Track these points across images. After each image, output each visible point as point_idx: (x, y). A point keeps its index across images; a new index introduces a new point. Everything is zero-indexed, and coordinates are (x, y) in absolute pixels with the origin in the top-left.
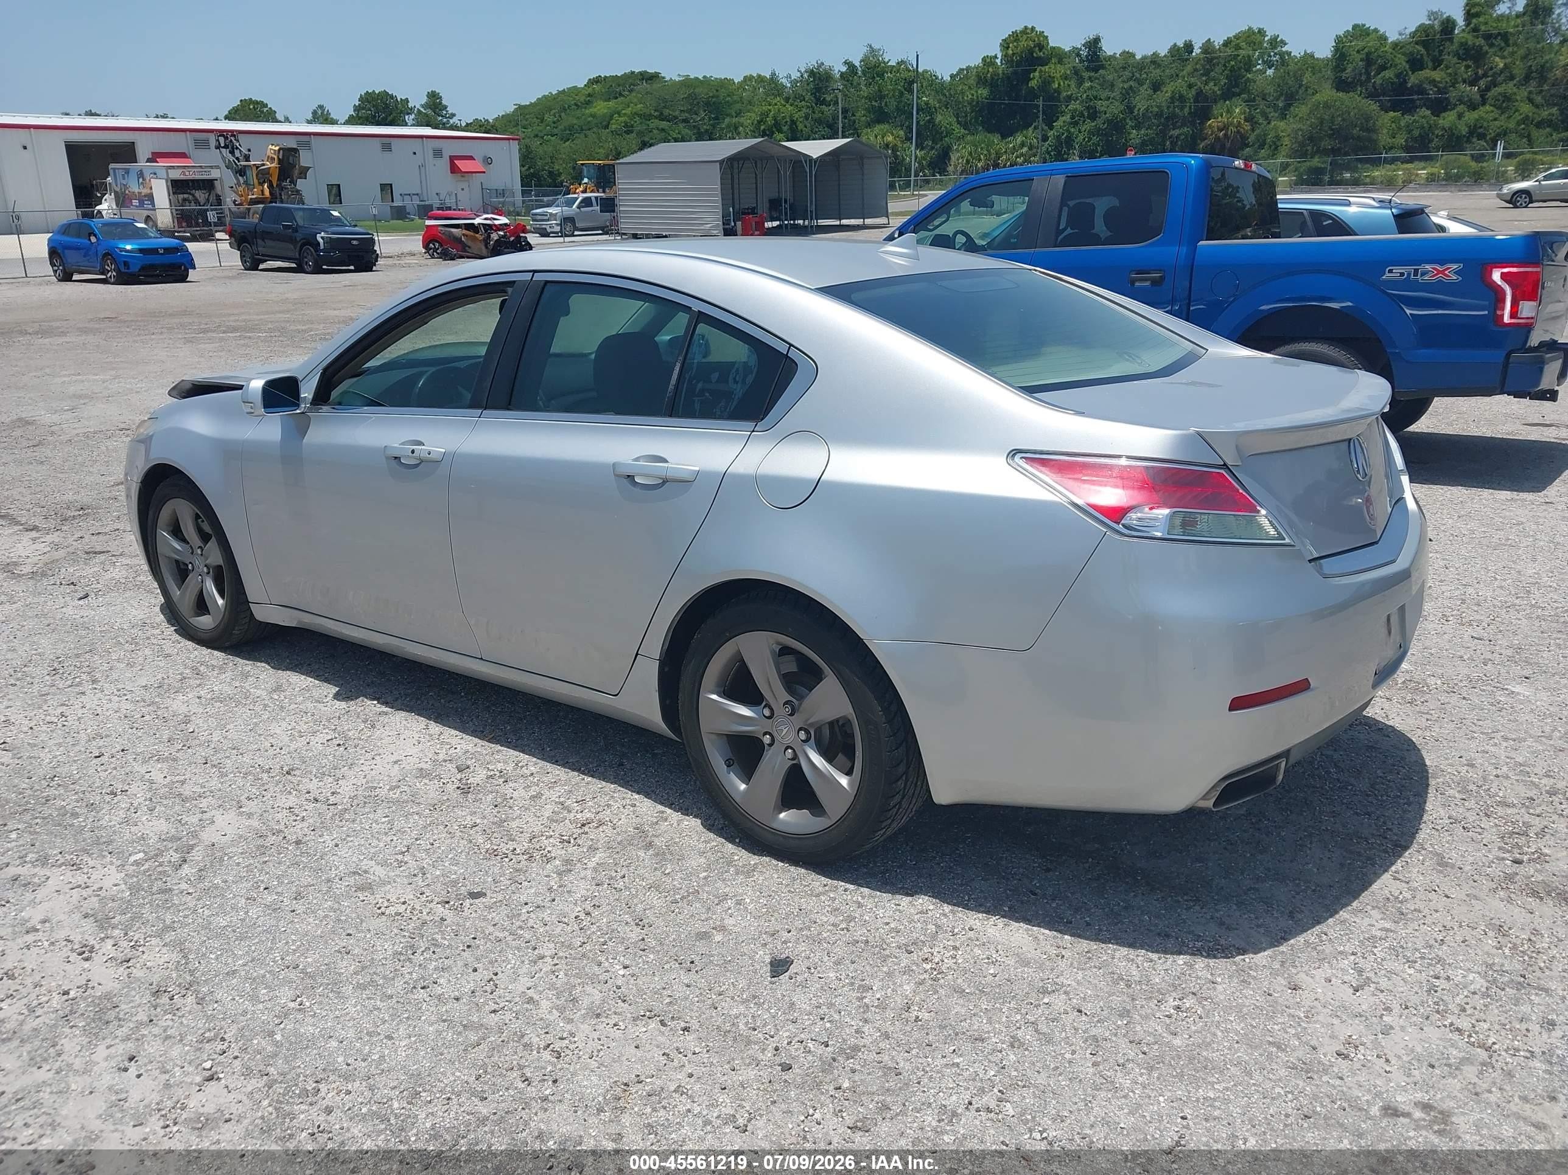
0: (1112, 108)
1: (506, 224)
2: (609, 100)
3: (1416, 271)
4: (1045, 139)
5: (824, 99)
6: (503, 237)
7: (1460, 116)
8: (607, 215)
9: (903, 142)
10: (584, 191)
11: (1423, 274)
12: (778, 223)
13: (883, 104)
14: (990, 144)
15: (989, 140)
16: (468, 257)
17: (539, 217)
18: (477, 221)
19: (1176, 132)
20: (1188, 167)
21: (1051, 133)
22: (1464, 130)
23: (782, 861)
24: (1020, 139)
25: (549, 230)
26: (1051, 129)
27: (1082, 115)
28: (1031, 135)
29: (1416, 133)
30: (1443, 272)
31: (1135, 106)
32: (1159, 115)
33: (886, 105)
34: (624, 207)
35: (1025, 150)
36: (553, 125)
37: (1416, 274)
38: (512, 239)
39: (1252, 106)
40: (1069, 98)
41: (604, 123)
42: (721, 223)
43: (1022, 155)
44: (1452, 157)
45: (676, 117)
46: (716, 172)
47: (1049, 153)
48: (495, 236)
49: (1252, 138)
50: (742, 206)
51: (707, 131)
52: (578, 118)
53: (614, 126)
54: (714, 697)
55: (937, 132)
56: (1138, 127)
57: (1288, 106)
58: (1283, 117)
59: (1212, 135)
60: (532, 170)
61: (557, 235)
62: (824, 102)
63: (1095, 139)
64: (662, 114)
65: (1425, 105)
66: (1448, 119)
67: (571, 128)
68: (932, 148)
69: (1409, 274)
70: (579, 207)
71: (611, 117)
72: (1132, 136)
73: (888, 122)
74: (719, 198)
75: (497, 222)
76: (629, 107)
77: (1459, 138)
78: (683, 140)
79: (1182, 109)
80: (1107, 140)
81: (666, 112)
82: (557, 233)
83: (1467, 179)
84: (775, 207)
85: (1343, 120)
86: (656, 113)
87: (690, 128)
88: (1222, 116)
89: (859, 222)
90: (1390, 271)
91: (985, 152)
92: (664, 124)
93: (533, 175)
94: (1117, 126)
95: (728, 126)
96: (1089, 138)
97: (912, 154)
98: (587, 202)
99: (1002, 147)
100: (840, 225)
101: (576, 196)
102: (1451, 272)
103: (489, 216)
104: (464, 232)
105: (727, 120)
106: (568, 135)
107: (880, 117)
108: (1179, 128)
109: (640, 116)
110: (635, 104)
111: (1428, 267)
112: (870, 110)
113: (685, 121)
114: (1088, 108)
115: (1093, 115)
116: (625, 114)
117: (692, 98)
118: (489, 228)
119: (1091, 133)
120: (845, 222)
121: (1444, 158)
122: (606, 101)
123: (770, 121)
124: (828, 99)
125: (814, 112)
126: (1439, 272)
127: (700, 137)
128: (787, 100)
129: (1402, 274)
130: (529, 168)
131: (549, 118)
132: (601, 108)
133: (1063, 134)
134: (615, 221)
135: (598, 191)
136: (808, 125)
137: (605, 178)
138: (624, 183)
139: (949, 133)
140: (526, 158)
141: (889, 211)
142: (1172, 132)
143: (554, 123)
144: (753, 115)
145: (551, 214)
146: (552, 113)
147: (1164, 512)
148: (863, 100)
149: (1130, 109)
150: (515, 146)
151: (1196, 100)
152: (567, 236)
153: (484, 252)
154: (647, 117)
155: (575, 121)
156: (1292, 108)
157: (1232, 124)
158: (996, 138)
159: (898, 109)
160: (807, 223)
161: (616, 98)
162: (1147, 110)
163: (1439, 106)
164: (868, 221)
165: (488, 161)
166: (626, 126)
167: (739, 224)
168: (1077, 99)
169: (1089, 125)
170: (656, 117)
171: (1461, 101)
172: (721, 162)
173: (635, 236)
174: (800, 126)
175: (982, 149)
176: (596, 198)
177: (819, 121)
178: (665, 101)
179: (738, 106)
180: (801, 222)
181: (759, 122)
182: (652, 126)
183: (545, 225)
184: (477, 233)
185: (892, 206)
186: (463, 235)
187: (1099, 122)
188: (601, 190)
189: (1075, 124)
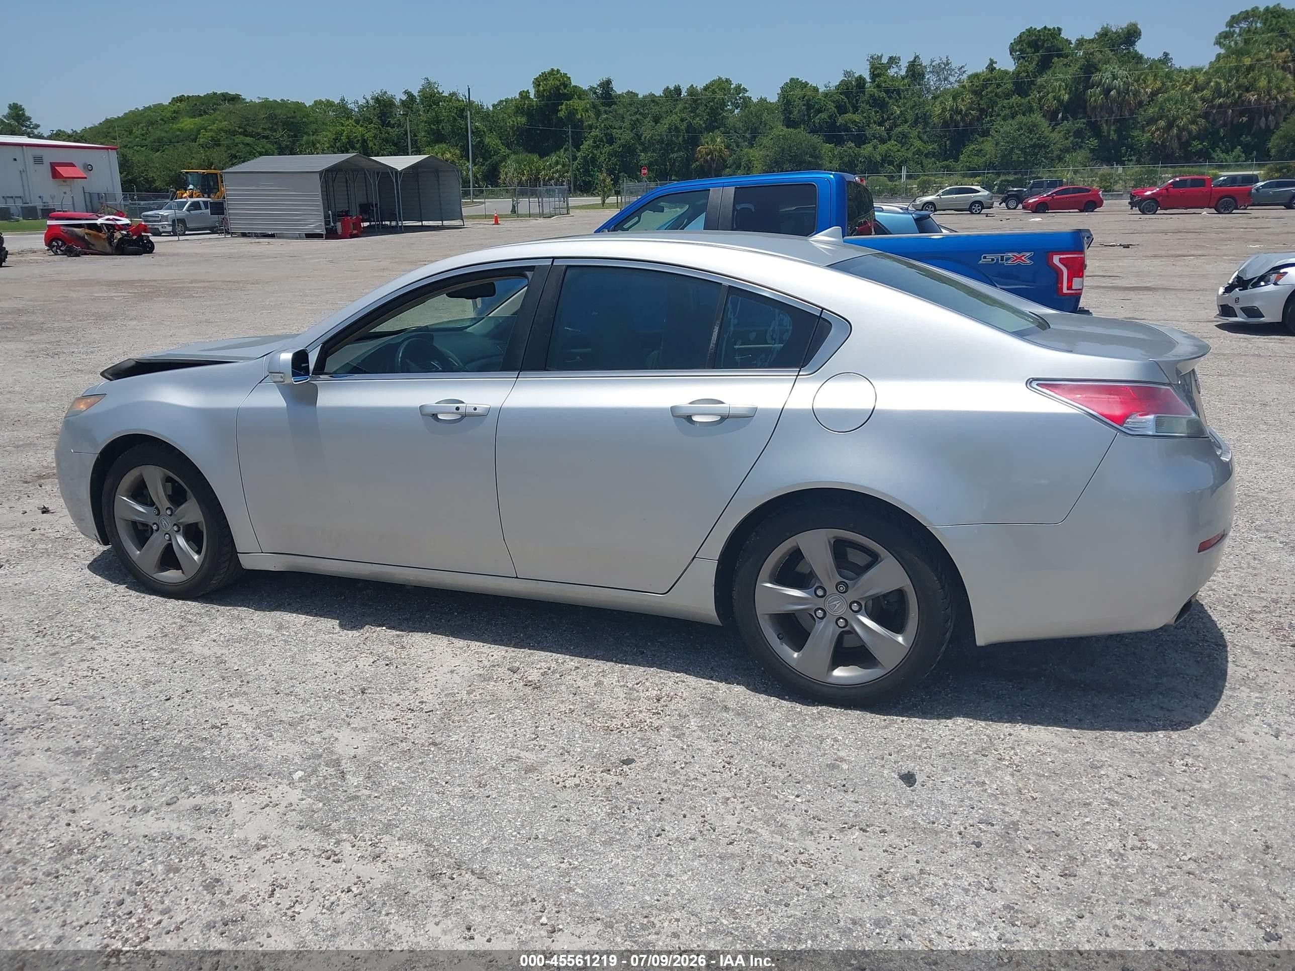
0: (624, 136)
1: (127, 225)
2: (194, 117)
3: (1002, 257)
4: (575, 158)
5: (389, 122)
6: (126, 235)
7: (875, 147)
8: (216, 217)
9: (459, 160)
10: (191, 196)
11: (1007, 260)
12: (368, 224)
13: (440, 127)
14: (531, 163)
15: (530, 158)
16: (92, 254)
17: (151, 219)
18: (99, 221)
19: (674, 155)
20: (829, 180)
21: (579, 154)
22: (879, 158)
23: (837, 708)
24: (554, 159)
25: (161, 230)
26: (579, 151)
27: (601, 140)
28: (563, 155)
29: (846, 159)
30: (1020, 258)
31: (642, 135)
32: (661, 142)
33: (443, 129)
34: (232, 210)
35: (559, 167)
36: (141, 137)
37: (1002, 260)
38: (135, 237)
39: (728, 137)
40: (591, 127)
41: (193, 137)
42: (323, 224)
43: (557, 171)
44: (875, 178)
45: (258, 134)
46: (317, 181)
47: (578, 170)
48: (118, 235)
49: (730, 161)
50: (337, 210)
51: (287, 146)
52: (166, 132)
53: (201, 140)
54: (769, 585)
55: (487, 151)
56: (644, 150)
57: (754, 138)
58: (751, 146)
59: (701, 158)
60: (130, 177)
61: (169, 234)
62: (389, 124)
63: (614, 159)
64: (245, 131)
65: (850, 139)
66: (867, 150)
67: (160, 140)
68: (483, 164)
69: (998, 259)
70: (188, 210)
71: (198, 132)
72: (641, 158)
73: (445, 142)
74: (320, 203)
75: (119, 223)
76: (214, 124)
77: (876, 163)
78: (267, 154)
79: (677, 137)
80: (622, 161)
81: (250, 129)
82: (169, 232)
83: (886, 194)
84: (366, 210)
85: (798, 149)
86: (240, 130)
87: (273, 143)
88: (708, 143)
89: (439, 223)
90: (985, 258)
91: (528, 168)
92: (248, 140)
93: (131, 181)
94: (629, 150)
95: (307, 143)
96: (609, 158)
97: (470, 169)
98: (196, 206)
99: (541, 164)
100: (422, 226)
101: (185, 200)
102: (1026, 258)
103: (111, 217)
104: (87, 231)
105: (305, 138)
106: (159, 145)
107: (438, 137)
108: (677, 152)
109: (225, 132)
110: (219, 122)
111: (1010, 255)
112: (429, 132)
113: (267, 137)
114: (606, 135)
115: (611, 140)
116: (211, 130)
117: (271, 118)
118: (112, 228)
119: (611, 155)
120: (425, 223)
121: (870, 178)
122: (192, 118)
123: (344, 139)
124: (392, 122)
125: (381, 133)
126: (1018, 258)
127: (282, 152)
128: (357, 122)
129: (993, 260)
130: (127, 174)
131: (137, 131)
132: (187, 123)
133: (588, 155)
134: (224, 221)
135: (204, 196)
136: (377, 144)
137: (209, 184)
138: (230, 189)
139: (496, 152)
140: (124, 165)
141: (464, 214)
142: (672, 156)
143: (143, 135)
144: (329, 134)
145: (162, 216)
146: (139, 127)
147: (1151, 417)
148: (423, 124)
149: (638, 137)
150: (114, 155)
151: (688, 132)
152: (180, 235)
153: (108, 249)
154: (234, 133)
155: (164, 135)
156: (757, 139)
157: (715, 150)
158: (535, 157)
159: (453, 131)
160: (394, 223)
161: (201, 115)
162: (651, 138)
163: (860, 140)
164: (446, 223)
165: (89, 168)
166: (213, 139)
167: (339, 225)
168: (597, 127)
169: (607, 149)
170: (240, 134)
171: (875, 138)
172: (321, 173)
173: (244, 235)
174: (370, 144)
175: (525, 165)
176: (204, 202)
177: (386, 141)
178: (247, 119)
179: (314, 126)
180: (388, 223)
181: (335, 139)
182: (237, 141)
183: (158, 225)
184: (101, 232)
185: (466, 211)
186: (87, 234)
187: (615, 146)
188: (206, 195)
189: (598, 147)
